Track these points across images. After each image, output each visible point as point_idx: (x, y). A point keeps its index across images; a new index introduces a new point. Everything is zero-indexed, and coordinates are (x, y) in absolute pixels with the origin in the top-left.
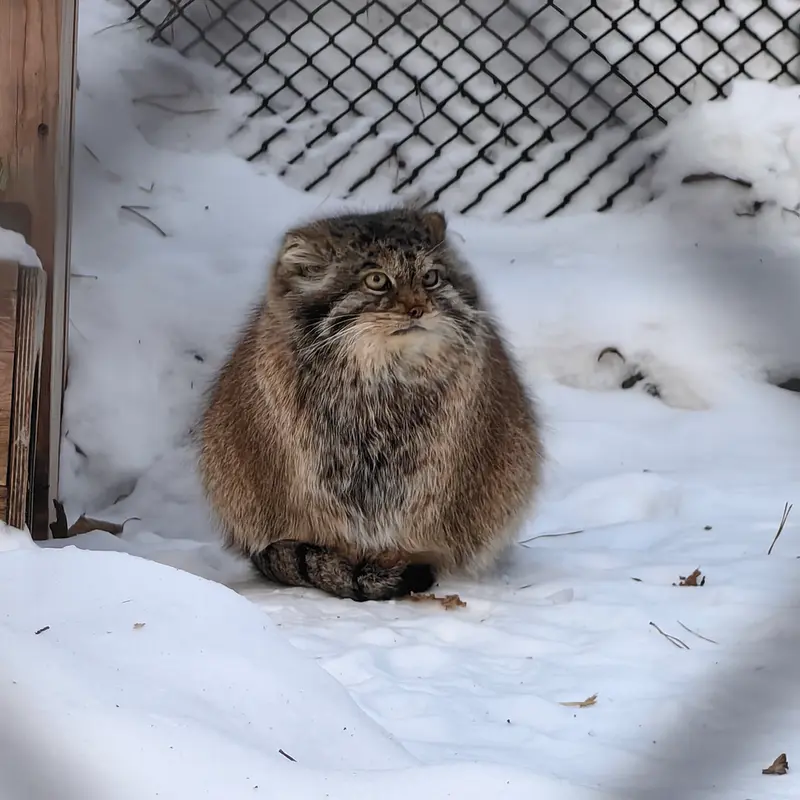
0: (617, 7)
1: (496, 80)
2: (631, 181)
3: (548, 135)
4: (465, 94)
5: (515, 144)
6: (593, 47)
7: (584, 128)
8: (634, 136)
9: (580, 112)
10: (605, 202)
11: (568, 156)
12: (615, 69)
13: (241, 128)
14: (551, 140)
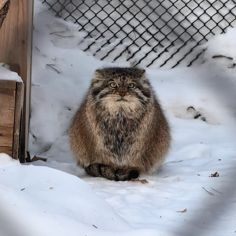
0: (193, 6)
1: (157, 28)
2: (197, 57)
3: (172, 44)
4: (148, 32)
5: (163, 47)
6: (186, 18)
7: (183, 42)
8: (198, 44)
9: (182, 37)
10: (189, 64)
11: (178, 50)
12: (192, 24)
13: (82, 42)
14: (173, 45)
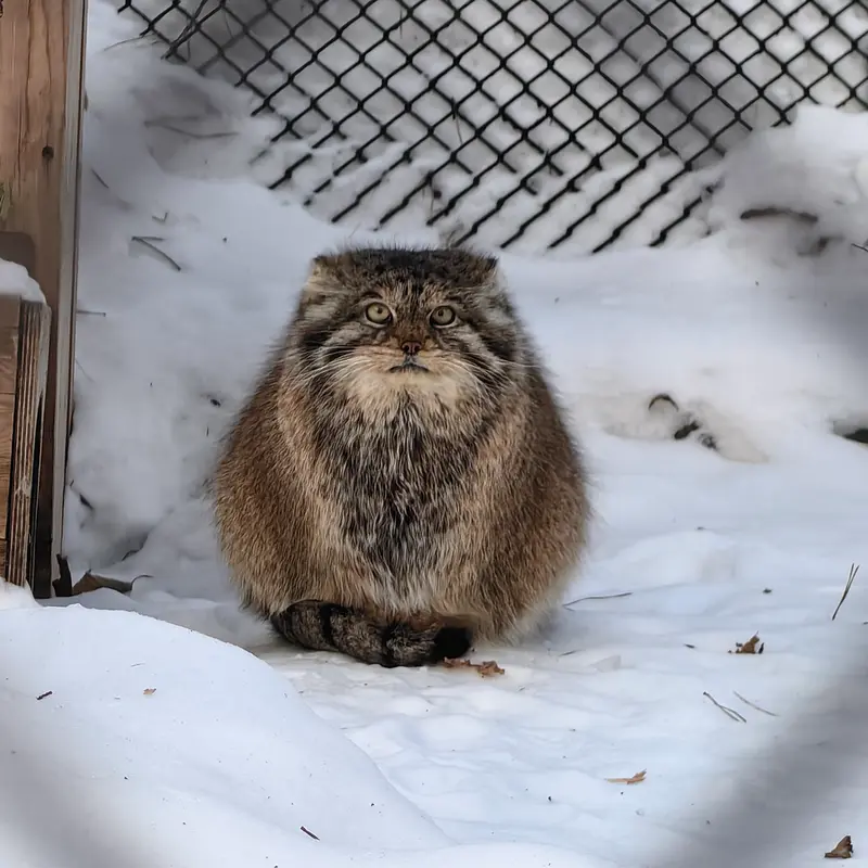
0: (672, 24)
1: (540, 103)
2: (687, 213)
3: (596, 164)
4: (507, 118)
5: (560, 173)
6: (644, 70)
7: (635, 155)
8: (689, 167)
9: (631, 139)
10: (657, 236)
11: (618, 186)
12: (668, 94)
13: (263, 154)
14: (600, 168)
